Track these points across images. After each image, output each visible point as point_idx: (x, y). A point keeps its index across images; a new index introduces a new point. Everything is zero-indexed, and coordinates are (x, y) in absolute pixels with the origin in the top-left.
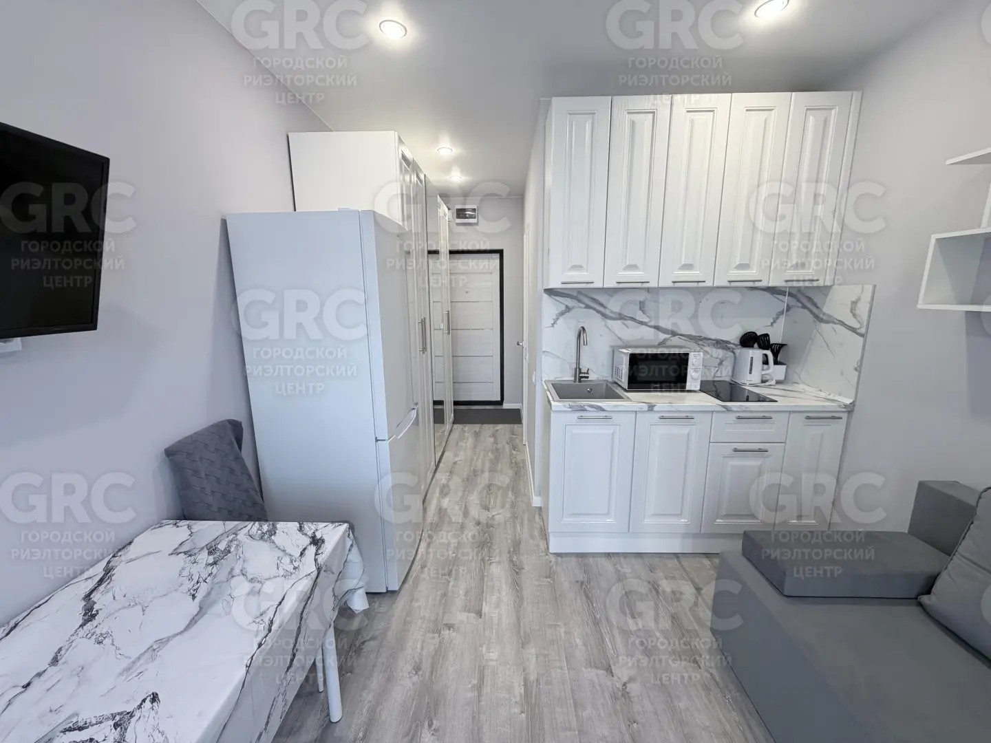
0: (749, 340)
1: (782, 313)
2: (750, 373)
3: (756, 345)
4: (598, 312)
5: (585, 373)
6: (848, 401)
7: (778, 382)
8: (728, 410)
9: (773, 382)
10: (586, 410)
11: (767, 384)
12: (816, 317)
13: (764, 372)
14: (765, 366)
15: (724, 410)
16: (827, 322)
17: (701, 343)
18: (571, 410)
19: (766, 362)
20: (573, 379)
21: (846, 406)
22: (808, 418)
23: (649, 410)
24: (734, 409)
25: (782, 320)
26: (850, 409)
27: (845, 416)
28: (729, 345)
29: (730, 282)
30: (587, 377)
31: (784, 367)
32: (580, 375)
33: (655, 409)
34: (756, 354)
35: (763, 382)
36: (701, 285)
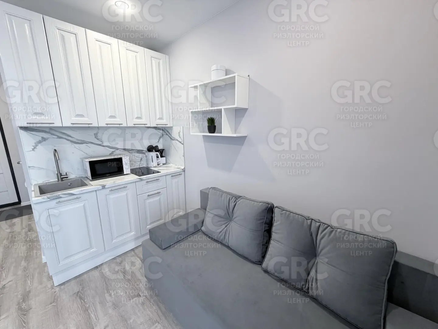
0: (151, 149)
1: (161, 137)
2: (153, 162)
3: (154, 150)
4: (68, 140)
5: (64, 175)
6: (183, 168)
7: (164, 164)
8: (141, 180)
9: (161, 164)
10: (61, 197)
11: (160, 165)
12: (171, 138)
13: (158, 161)
14: (158, 159)
15: (140, 180)
16: (174, 140)
17: (130, 152)
18: (49, 200)
19: (158, 157)
20: (57, 180)
21: (182, 170)
22: (172, 176)
23: (103, 188)
24: (144, 179)
25: (161, 140)
26: (184, 170)
27: (183, 173)
28: (143, 152)
29: (134, 124)
30: (67, 177)
31: (165, 158)
32: (62, 177)
33: (106, 187)
34: (154, 154)
35: (158, 165)
36: (121, 125)
